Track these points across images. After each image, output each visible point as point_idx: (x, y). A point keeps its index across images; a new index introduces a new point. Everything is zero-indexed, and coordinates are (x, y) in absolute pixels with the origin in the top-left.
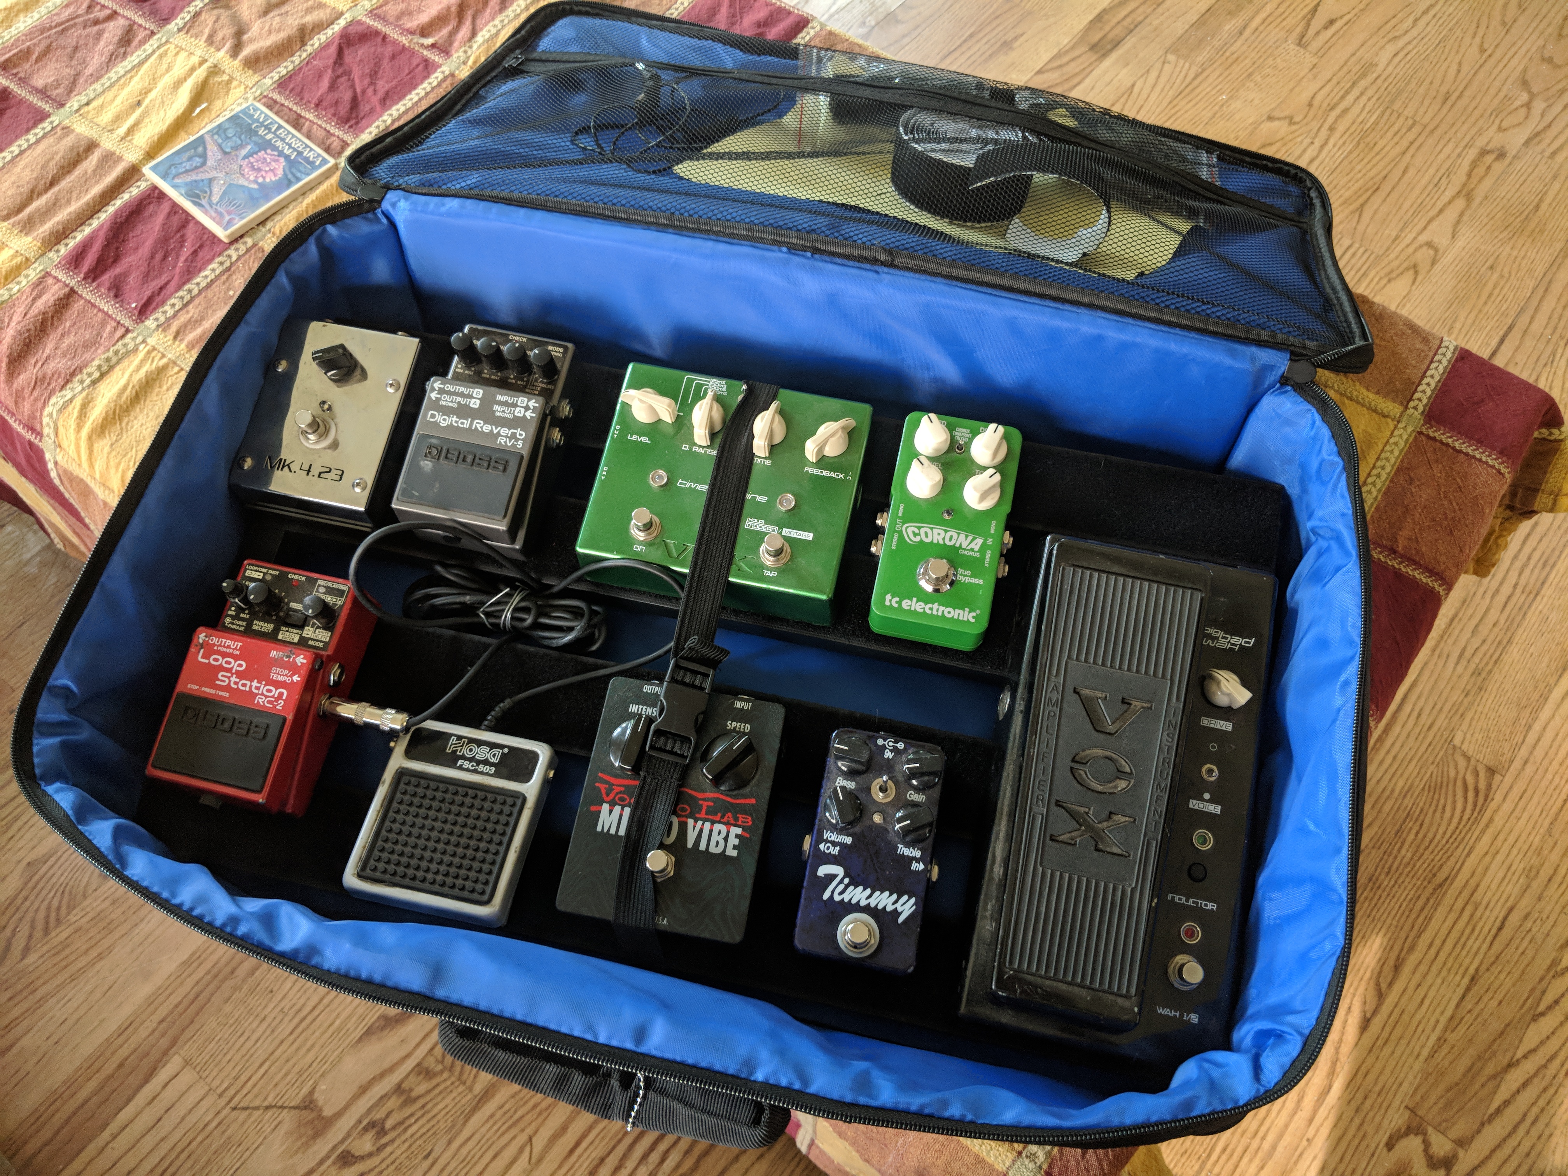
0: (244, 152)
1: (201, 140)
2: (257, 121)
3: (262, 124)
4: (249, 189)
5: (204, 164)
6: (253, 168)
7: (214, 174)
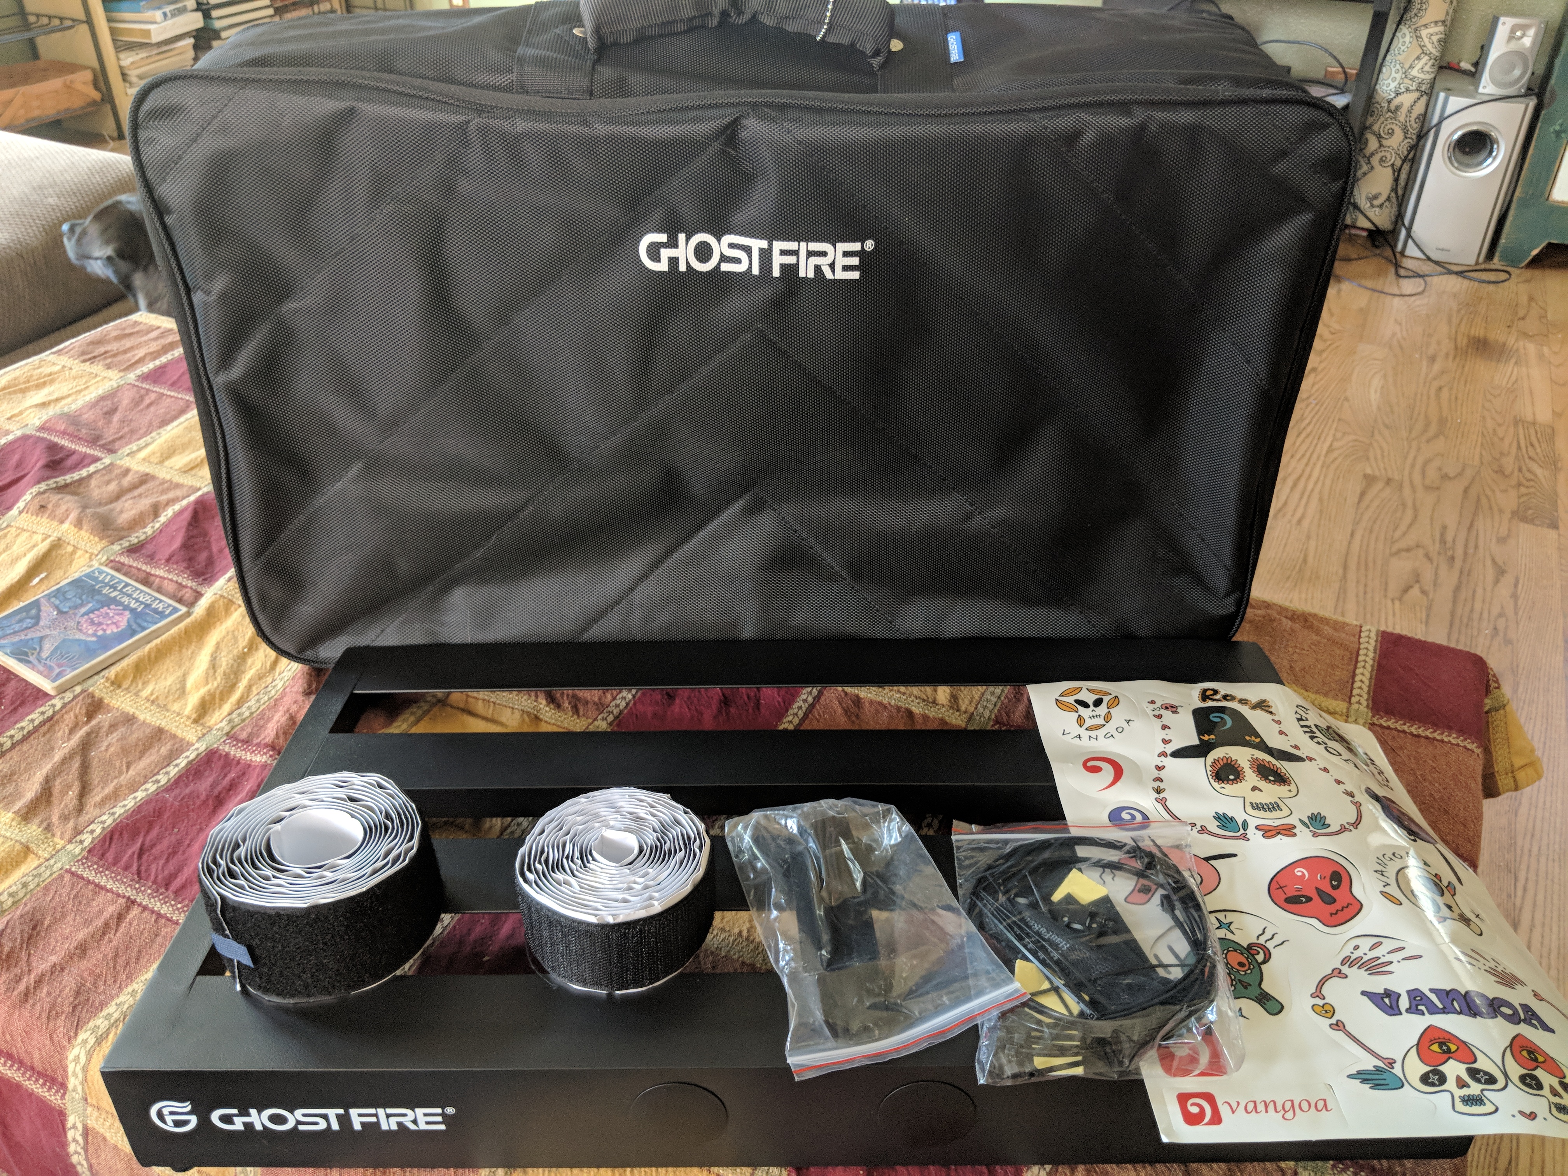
0: (83, 610)
1: (36, 604)
2: (102, 581)
3: (107, 584)
4: (86, 642)
5: (37, 623)
6: (92, 623)
7: (48, 632)
